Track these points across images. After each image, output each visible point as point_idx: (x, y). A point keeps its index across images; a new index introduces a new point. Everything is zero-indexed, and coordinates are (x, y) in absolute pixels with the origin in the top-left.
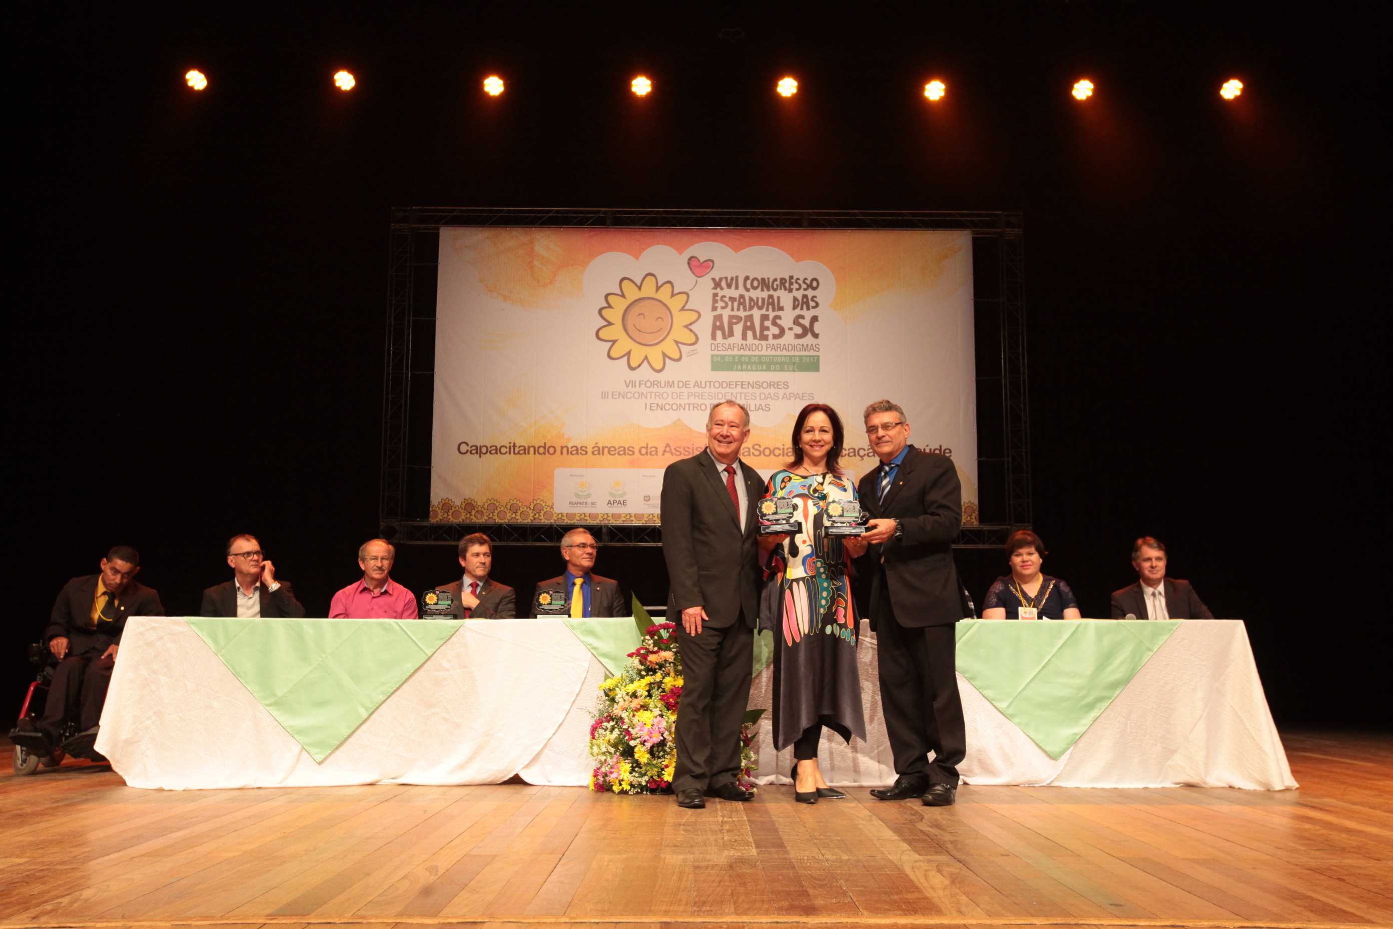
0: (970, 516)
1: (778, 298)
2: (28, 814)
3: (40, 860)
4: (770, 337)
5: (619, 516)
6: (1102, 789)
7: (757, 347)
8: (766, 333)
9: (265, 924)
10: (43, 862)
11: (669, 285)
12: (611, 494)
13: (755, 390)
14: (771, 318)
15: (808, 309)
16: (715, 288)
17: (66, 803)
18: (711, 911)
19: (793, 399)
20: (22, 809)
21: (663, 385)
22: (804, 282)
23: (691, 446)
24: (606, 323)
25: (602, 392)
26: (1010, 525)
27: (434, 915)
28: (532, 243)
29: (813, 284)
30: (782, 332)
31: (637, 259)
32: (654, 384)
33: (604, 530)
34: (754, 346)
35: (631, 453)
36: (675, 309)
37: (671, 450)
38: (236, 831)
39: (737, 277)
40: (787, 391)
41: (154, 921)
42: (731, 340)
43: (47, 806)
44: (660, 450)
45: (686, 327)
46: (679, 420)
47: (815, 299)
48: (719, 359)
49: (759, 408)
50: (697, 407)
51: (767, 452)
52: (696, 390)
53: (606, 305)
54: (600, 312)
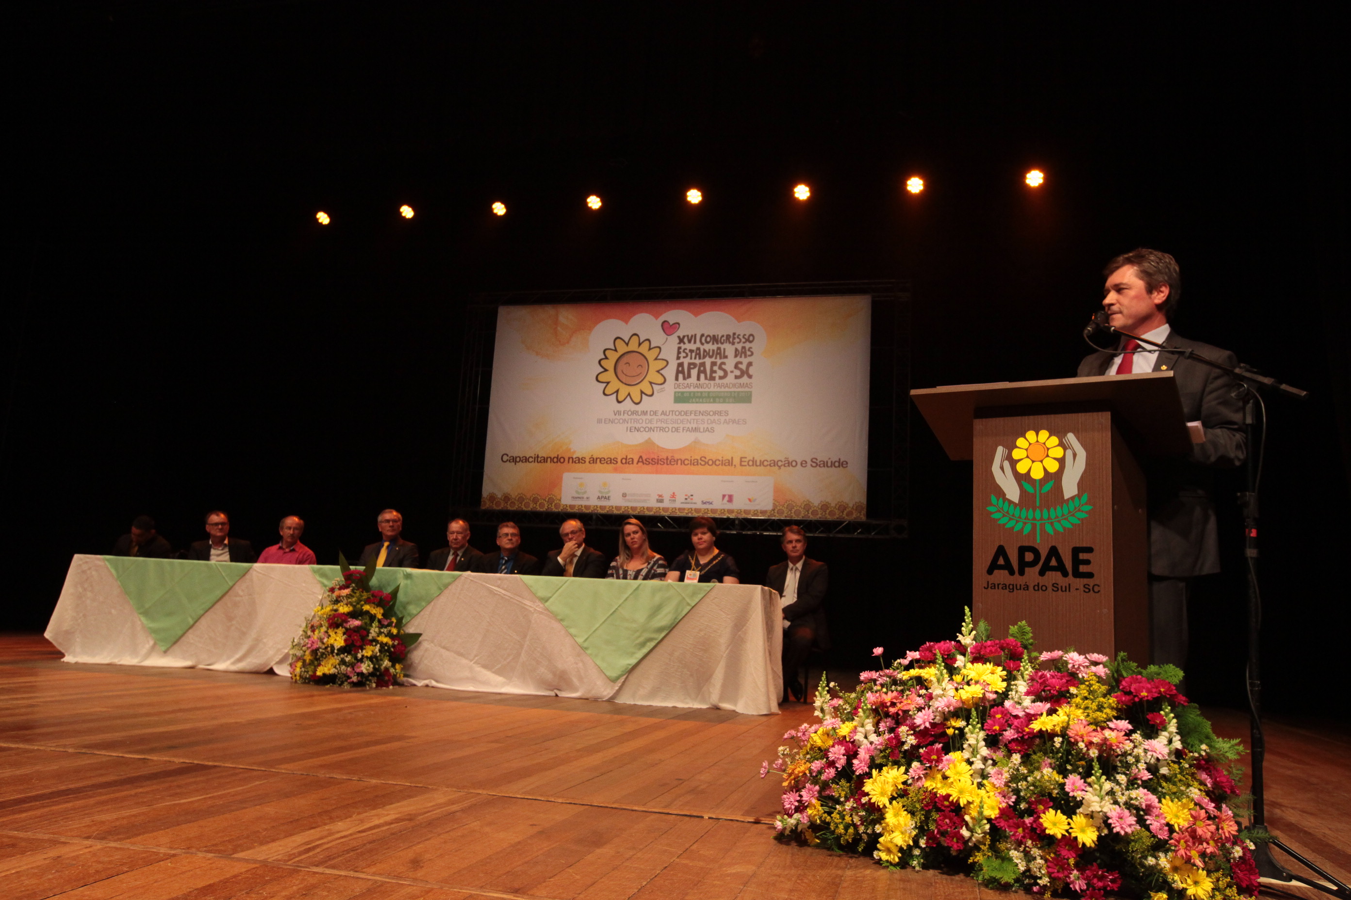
0: (860, 512)
1: (724, 349)
4: (717, 378)
5: (605, 507)
7: (707, 386)
8: (714, 375)
11: (647, 342)
12: (600, 492)
13: (704, 417)
14: (718, 364)
15: (745, 357)
16: (679, 343)
19: (731, 423)
21: (640, 413)
22: (744, 337)
23: (656, 458)
24: (603, 370)
25: (598, 419)
26: (890, 520)
28: (557, 316)
29: (750, 339)
30: (726, 374)
31: (627, 324)
32: (633, 413)
33: (594, 517)
34: (705, 385)
35: (615, 462)
36: (651, 360)
37: (643, 460)
39: (695, 335)
40: (727, 418)
42: (689, 381)
44: (635, 461)
45: (658, 371)
46: (650, 439)
47: (751, 349)
48: (680, 395)
49: (707, 430)
50: (662, 429)
51: (710, 463)
52: (663, 417)
53: (604, 357)
54: (600, 362)
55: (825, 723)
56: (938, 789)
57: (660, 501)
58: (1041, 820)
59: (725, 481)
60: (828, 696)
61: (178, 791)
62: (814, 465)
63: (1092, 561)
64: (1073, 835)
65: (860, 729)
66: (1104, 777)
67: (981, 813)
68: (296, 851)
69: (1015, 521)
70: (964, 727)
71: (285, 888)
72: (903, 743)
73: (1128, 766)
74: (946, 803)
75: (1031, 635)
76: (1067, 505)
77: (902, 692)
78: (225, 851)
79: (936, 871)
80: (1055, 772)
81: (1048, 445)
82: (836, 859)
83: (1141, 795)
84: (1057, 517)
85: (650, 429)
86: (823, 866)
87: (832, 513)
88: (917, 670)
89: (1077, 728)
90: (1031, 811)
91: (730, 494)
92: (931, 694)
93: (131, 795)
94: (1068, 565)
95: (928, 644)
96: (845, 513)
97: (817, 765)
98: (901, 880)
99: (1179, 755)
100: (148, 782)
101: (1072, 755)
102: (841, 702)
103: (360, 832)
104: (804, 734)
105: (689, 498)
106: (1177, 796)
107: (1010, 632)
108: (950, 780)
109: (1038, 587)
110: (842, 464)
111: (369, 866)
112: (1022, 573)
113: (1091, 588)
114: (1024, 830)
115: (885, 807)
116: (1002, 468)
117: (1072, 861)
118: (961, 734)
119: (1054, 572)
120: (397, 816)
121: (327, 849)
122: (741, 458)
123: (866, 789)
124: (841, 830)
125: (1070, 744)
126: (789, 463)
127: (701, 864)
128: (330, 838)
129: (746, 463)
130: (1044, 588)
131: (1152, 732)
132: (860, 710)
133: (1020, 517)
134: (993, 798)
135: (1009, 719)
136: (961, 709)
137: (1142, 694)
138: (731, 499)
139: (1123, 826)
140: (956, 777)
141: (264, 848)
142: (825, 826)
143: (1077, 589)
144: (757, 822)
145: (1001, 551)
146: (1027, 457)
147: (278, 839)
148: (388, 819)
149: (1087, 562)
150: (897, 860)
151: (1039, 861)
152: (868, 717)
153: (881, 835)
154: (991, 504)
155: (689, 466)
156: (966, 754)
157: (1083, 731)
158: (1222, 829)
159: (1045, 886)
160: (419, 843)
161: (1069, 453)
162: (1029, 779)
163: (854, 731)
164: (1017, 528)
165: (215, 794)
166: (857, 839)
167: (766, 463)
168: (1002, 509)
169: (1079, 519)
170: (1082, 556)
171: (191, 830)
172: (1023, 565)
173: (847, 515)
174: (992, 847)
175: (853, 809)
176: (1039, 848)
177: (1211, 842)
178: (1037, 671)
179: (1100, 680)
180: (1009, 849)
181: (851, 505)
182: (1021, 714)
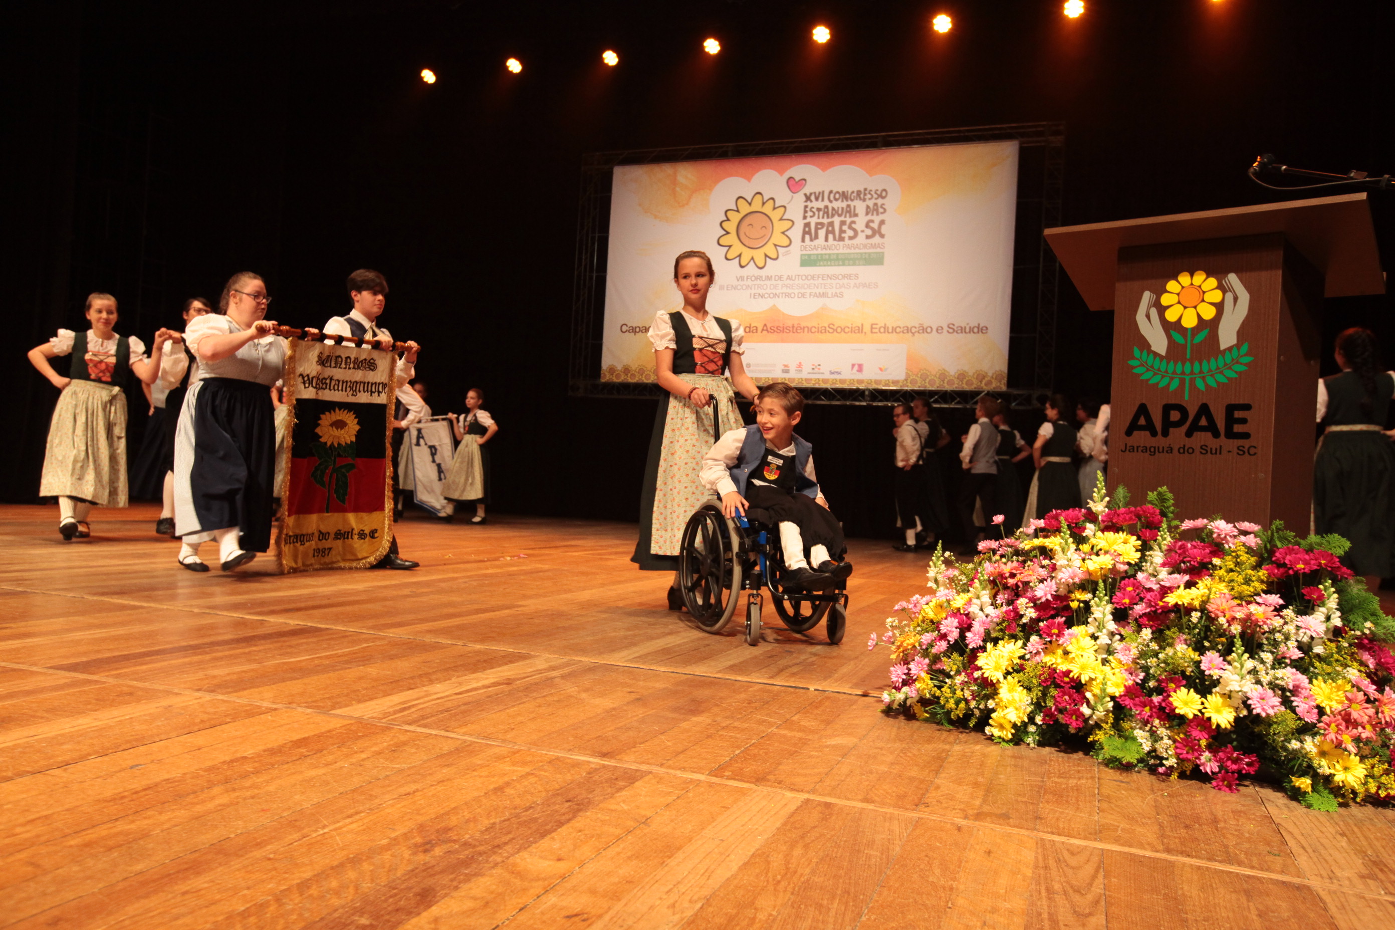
0: (1000, 382)
1: (855, 207)
4: (846, 239)
7: (836, 247)
8: (843, 235)
11: (771, 201)
13: (832, 281)
14: (848, 223)
15: (878, 214)
16: (806, 201)
19: (861, 287)
21: (764, 279)
22: (876, 193)
23: (781, 325)
24: (724, 233)
26: (1034, 390)
28: (676, 174)
29: (883, 194)
30: (856, 234)
31: (749, 181)
32: (756, 278)
34: (833, 246)
36: (775, 220)
37: (766, 328)
39: (823, 191)
40: (857, 282)
42: (816, 242)
44: (760, 329)
45: (783, 233)
46: (774, 305)
47: (883, 206)
48: (806, 257)
49: (836, 295)
50: (788, 295)
51: (839, 330)
52: (788, 281)
53: (725, 219)
54: (721, 224)
55: (938, 594)
56: (1058, 664)
57: (786, 371)
58: (1170, 699)
59: (854, 350)
60: (943, 566)
61: (289, 650)
62: (951, 331)
63: (1249, 420)
64: (1207, 715)
65: (975, 601)
66: (1247, 655)
67: (1103, 690)
68: (391, 710)
69: (1160, 377)
70: (1090, 600)
71: (376, 744)
72: (1022, 616)
73: (1275, 644)
74: (1066, 679)
75: (1172, 502)
76: (1224, 357)
77: (1024, 562)
78: (323, 707)
79: (1053, 749)
80: (1190, 649)
81: (1204, 288)
82: (945, 734)
83: (1288, 676)
84: (1210, 370)
85: (775, 295)
86: (929, 741)
87: (969, 383)
88: (1041, 539)
89: (1219, 602)
90: (1160, 690)
91: (860, 363)
92: (1055, 565)
93: (245, 653)
94: (1221, 424)
95: (1054, 511)
96: (983, 383)
97: (927, 638)
98: (1014, 757)
99: (1337, 633)
100: (262, 642)
101: (1211, 631)
102: (956, 573)
103: (456, 694)
104: (915, 606)
105: (816, 367)
106: (1331, 676)
107: (1149, 498)
108: (1071, 656)
109: (1183, 450)
110: (982, 330)
111: (460, 726)
112: (1165, 434)
113: (1246, 450)
114: (1151, 709)
115: (998, 682)
116: (1148, 316)
117: (1203, 743)
118: (1087, 607)
119: (1203, 433)
120: (496, 680)
121: (422, 709)
122: (872, 324)
123: (979, 663)
124: (951, 704)
125: (1209, 618)
126: (924, 330)
127: (800, 735)
128: (426, 699)
129: (877, 330)
130: (1191, 451)
131: (1307, 607)
132: (976, 581)
133: (1166, 372)
134: (1118, 674)
135: (1142, 592)
136: (1088, 581)
137: (1298, 566)
138: (860, 368)
139: (1265, 707)
140: (1079, 653)
141: (361, 706)
142: (935, 700)
143: (1229, 452)
144: (865, 695)
145: (1143, 410)
146: (1179, 302)
147: (376, 698)
148: (486, 682)
149: (1244, 421)
150: (1010, 736)
151: (1167, 741)
152: (984, 589)
153: (993, 710)
154: (1134, 358)
155: (816, 333)
156: (1091, 629)
157: (1225, 606)
158: (1383, 712)
159: (1172, 767)
160: (513, 706)
161: (1229, 296)
162: (1160, 656)
163: (969, 602)
164: (1163, 384)
165: (323, 654)
166: (968, 715)
167: (898, 330)
168: (1146, 363)
169: (1236, 372)
170: (1238, 414)
171: (296, 686)
172: (1167, 425)
173: (986, 385)
174: (1116, 726)
175: (964, 683)
176: (1167, 728)
177: (1368, 727)
178: (1177, 540)
179: (1250, 550)
180: (1133, 728)
181: (990, 374)
182: (1155, 587)
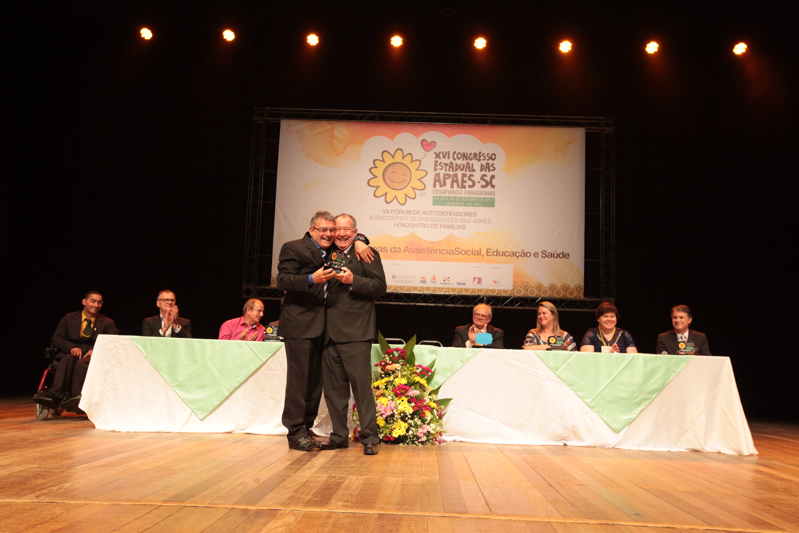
0: (579, 292)
1: (472, 164)
2: (40, 441)
3: (43, 466)
4: (467, 187)
6: (644, 451)
7: (459, 192)
8: (464, 184)
9: (161, 506)
10: (45, 468)
11: (410, 156)
13: (457, 217)
14: (468, 176)
15: (489, 171)
16: (436, 158)
17: (61, 436)
18: (408, 509)
19: (479, 222)
20: (37, 439)
21: (405, 213)
22: (487, 156)
23: (419, 248)
24: (373, 177)
25: (370, 216)
26: (602, 298)
27: (254, 504)
28: (333, 130)
29: (493, 157)
30: (474, 184)
31: (392, 140)
32: (399, 212)
34: (457, 192)
35: (385, 251)
36: (413, 170)
37: (408, 249)
38: (152, 455)
39: (449, 152)
40: (476, 218)
41: (101, 501)
42: (444, 188)
43: (52, 437)
44: (402, 250)
45: (419, 180)
46: (413, 233)
47: (493, 165)
48: (437, 199)
49: (459, 227)
50: (424, 226)
51: (463, 253)
52: (424, 216)
53: (374, 166)
54: (370, 169)
57: (424, 282)
59: (475, 267)
62: (544, 256)
85: (414, 225)
87: (558, 292)
91: (479, 277)
96: (568, 293)
105: (446, 280)
110: (565, 256)
122: (488, 249)
126: (525, 254)
129: (491, 254)
138: (480, 281)
155: (446, 254)
167: (507, 254)
181: (572, 287)
